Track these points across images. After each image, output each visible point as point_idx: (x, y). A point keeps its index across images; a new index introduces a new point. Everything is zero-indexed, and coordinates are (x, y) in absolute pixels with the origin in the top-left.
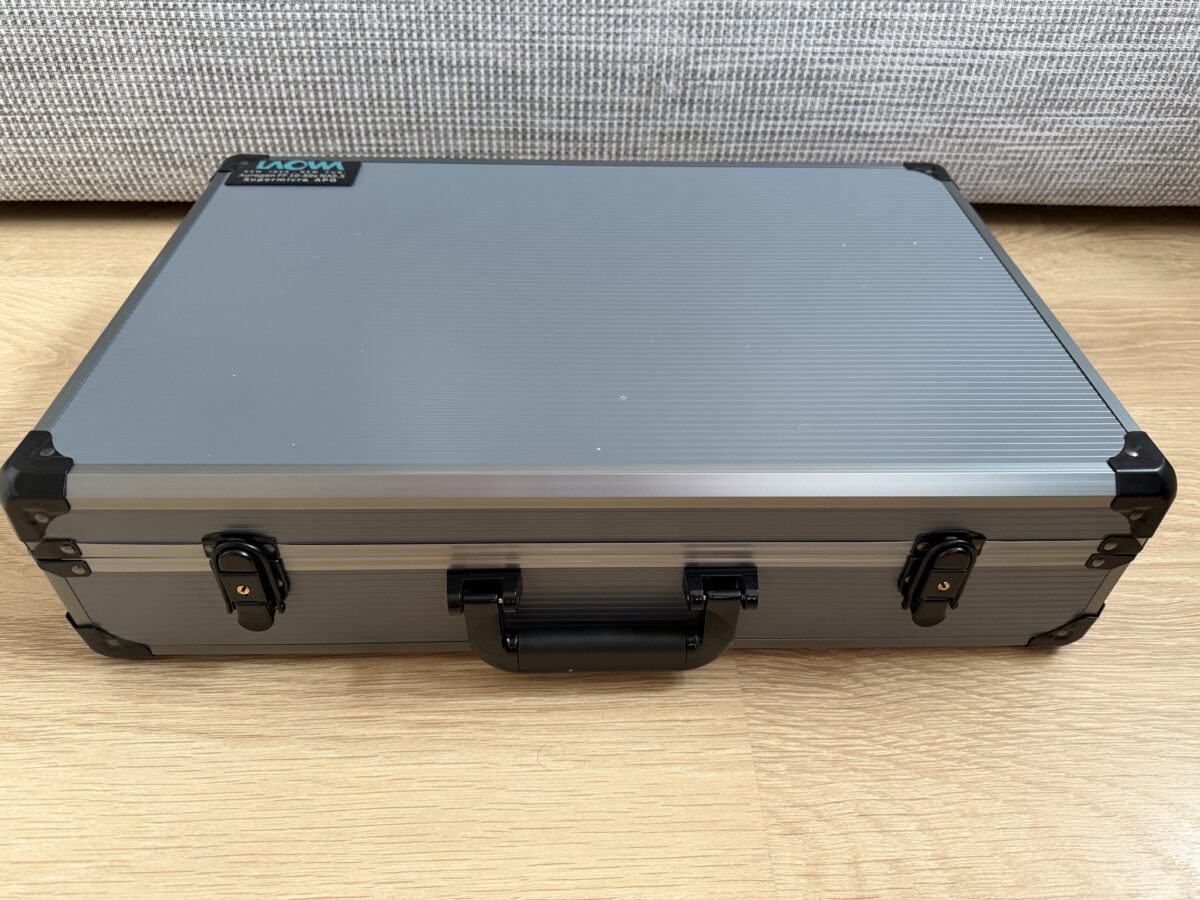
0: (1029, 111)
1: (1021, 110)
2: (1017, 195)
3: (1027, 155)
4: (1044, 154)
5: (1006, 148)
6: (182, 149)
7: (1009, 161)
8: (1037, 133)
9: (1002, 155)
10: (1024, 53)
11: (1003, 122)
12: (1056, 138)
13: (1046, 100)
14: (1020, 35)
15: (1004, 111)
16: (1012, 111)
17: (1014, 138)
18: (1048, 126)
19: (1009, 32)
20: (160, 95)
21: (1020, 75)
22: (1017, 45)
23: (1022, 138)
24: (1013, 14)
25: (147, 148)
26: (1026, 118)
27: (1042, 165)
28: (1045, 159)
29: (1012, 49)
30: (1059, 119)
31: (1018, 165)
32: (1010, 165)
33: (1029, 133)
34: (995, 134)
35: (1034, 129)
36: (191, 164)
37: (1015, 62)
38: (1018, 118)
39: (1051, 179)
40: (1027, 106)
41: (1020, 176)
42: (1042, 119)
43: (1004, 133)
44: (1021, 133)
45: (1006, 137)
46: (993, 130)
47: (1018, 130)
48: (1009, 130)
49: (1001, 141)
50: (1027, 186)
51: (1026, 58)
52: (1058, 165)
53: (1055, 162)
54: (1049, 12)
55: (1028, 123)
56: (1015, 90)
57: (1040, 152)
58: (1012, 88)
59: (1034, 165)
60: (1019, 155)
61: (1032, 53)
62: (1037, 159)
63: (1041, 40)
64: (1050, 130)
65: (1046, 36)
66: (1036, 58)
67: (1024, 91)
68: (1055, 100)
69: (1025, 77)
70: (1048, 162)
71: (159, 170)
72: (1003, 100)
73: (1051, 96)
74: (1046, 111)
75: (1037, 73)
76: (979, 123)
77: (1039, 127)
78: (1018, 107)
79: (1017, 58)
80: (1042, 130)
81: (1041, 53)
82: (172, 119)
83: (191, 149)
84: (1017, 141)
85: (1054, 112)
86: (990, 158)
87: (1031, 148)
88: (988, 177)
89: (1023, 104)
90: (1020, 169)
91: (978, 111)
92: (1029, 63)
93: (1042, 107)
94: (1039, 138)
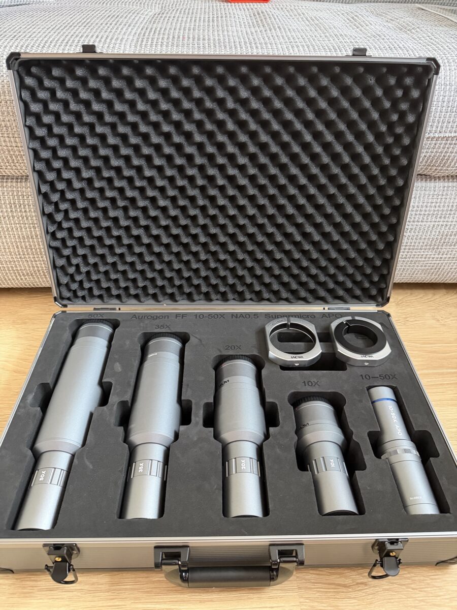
0: (436, 247)
1: (432, 247)
2: (431, 280)
3: (436, 265)
4: (444, 264)
5: (425, 262)
6: (27, 269)
7: (427, 267)
8: (440, 256)
9: (424, 265)
10: (433, 223)
11: (424, 252)
12: (449, 258)
13: (444, 242)
14: (430, 216)
15: (424, 247)
16: (428, 247)
17: (429, 258)
18: (445, 253)
19: (425, 215)
20: (17, 247)
21: (431, 232)
22: (429, 220)
23: (433, 258)
24: (427, 207)
25: (10, 269)
26: (435, 250)
27: (443, 269)
28: (444, 266)
29: (427, 222)
30: (451, 250)
31: (431, 269)
32: (428, 269)
33: (436, 256)
34: (420, 256)
35: (439, 254)
36: (32, 275)
37: (428, 227)
38: (431, 250)
39: (448, 274)
40: (435, 245)
41: (432, 273)
42: (443, 250)
43: (424, 256)
44: (432, 256)
45: (425, 258)
46: (419, 255)
47: (431, 255)
48: (427, 255)
49: (423, 259)
50: (436, 277)
51: (434, 225)
52: (451, 269)
53: (450, 267)
54: (444, 206)
55: (436, 252)
56: (429, 239)
57: (442, 263)
58: (427, 238)
59: (439, 269)
60: (432, 265)
61: (437, 223)
62: (441, 266)
63: (440, 218)
64: (446, 254)
65: (443, 216)
66: (439, 225)
67: (433, 239)
68: (449, 242)
69: (433, 233)
70: (446, 268)
71: (16, 277)
72: (423, 243)
73: (446, 241)
74: (444, 247)
75: (439, 231)
76: (412, 252)
77: (441, 253)
78: (430, 245)
79: (429, 226)
80: (443, 254)
81: (441, 223)
82: (23, 257)
83: (32, 269)
84: (431, 259)
85: (448, 247)
86: (418, 266)
87: (437, 262)
88: (417, 274)
89: (433, 244)
90: (433, 270)
91: (411, 247)
92: (435, 227)
93: (442, 245)
94: (441, 258)
